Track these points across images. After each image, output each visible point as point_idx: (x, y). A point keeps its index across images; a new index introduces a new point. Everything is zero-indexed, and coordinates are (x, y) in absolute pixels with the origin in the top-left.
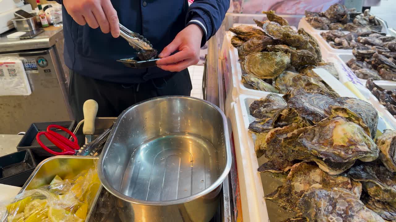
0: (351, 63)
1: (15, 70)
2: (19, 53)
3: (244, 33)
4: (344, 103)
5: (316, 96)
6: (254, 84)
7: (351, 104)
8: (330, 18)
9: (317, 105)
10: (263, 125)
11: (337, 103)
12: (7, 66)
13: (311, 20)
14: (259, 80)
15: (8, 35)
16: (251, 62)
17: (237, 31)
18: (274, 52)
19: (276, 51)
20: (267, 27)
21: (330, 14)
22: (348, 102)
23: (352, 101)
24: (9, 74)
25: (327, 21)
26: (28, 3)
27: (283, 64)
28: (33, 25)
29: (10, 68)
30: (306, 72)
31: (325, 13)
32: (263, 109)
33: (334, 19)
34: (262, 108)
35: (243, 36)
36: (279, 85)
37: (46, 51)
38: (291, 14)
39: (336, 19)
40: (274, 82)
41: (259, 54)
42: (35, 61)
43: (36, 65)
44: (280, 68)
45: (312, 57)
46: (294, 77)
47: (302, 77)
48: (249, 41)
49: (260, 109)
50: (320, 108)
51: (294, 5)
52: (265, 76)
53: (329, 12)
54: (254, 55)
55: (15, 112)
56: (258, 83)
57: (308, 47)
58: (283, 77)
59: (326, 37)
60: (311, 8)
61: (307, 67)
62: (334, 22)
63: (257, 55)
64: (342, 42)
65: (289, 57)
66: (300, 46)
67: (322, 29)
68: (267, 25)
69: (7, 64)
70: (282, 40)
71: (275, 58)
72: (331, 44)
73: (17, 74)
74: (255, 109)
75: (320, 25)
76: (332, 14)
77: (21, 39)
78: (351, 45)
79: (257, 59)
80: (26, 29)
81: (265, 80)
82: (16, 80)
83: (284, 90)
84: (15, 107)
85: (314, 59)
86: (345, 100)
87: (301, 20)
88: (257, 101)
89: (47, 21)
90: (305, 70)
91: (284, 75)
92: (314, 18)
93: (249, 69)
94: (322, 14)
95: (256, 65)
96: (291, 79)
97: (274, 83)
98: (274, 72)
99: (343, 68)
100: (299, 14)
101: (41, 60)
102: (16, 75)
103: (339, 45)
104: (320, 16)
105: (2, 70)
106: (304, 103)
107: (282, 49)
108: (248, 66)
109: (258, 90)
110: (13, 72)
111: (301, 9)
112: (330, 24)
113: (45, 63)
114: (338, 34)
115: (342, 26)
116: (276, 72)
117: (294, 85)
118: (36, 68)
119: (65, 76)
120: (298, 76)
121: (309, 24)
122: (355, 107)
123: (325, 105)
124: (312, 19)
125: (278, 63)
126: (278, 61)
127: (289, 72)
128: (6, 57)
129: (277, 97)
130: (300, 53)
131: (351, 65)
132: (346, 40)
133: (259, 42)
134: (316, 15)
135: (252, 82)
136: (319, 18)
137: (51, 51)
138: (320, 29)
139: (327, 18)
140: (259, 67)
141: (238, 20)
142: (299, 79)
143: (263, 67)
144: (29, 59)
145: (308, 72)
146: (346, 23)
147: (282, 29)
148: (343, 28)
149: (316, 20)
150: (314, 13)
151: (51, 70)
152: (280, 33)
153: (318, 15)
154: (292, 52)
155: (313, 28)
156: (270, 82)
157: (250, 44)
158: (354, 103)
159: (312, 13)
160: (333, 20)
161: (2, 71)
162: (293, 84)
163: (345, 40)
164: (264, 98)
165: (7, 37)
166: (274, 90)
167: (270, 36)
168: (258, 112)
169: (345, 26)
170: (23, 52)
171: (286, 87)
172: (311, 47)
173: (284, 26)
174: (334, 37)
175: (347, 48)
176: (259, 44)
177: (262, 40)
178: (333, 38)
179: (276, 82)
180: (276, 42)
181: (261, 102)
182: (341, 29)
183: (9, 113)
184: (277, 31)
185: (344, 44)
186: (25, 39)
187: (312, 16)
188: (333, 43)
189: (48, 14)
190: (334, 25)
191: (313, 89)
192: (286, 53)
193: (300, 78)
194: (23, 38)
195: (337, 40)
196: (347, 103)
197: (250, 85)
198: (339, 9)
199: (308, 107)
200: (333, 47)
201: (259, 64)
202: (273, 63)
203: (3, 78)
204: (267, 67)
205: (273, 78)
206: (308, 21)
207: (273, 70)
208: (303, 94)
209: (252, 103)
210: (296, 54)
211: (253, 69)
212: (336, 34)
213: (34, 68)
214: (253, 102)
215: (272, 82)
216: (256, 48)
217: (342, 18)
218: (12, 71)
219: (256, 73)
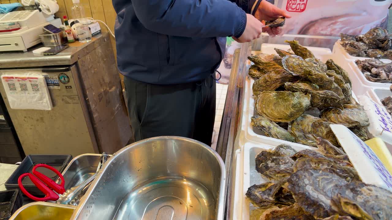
0: (387, 102)
1: (38, 85)
2: (42, 69)
3: (262, 63)
4: (359, 192)
5: (324, 175)
6: (265, 130)
7: (367, 196)
8: (368, 43)
9: (323, 191)
10: (263, 192)
11: (349, 190)
12: (30, 81)
13: (346, 44)
14: (271, 124)
15: (33, 50)
16: (265, 101)
17: (255, 61)
18: (291, 92)
19: (294, 90)
20: (286, 60)
21: (368, 39)
22: (363, 192)
23: (369, 192)
24: (32, 88)
25: (365, 47)
26: (58, 18)
27: (301, 107)
28: (59, 40)
29: (33, 83)
30: (330, 116)
31: (363, 37)
32: (271, 164)
33: (373, 45)
34: (270, 161)
35: (262, 67)
36: (295, 131)
37: (67, 68)
38: (326, 35)
39: (375, 44)
40: (290, 126)
41: (274, 94)
42: (57, 77)
43: (57, 81)
44: (298, 111)
45: (336, 100)
46: (314, 121)
47: (324, 122)
48: (266, 75)
49: (268, 163)
50: (326, 195)
51: (329, 25)
52: (279, 119)
53: (368, 37)
54: (268, 94)
55: (38, 125)
56: (269, 128)
57: (333, 87)
58: (301, 121)
59: (361, 66)
60: (348, 30)
61: (331, 109)
62: (373, 48)
63: (271, 94)
64: (380, 73)
65: (308, 98)
66: (323, 86)
67: (359, 56)
68: (287, 59)
69: (30, 79)
70: (303, 76)
71: (292, 100)
72: (367, 75)
73: (40, 89)
74: (262, 162)
75: (356, 51)
76: (371, 39)
77: (45, 55)
78: (389, 78)
79: (271, 98)
80: (53, 44)
81: (279, 123)
82: (38, 95)
83: (301, 137)
84: (37, 120)
85: (339, 102)
86: (360, 188)
87: (336, 44)
88: (266, 151)
89: (72, 37)
90: (329, 113)
91: (302, 118)
92: (349, 43)
93: (261, 108)
94: (360, 38)
95: (270, 106)
96: (311, 124)
97: (289, 128)
98: (290, 116)
99: (377, 110)
100: (335, 36)
101: (63, 76)
102: (38, 90)
103: (376, 77)
104: (357, 41)
105: (26, 84)
106: (306, 185)
107: (301, 89)
108: (261, 106)
109: (269, 136)
110: (35, 88)
111: (338, 30)
112: (368, 51)
113: (66, 79)
114: (376, 63)
115: (382, 53)
116: (292, 115)
117: (313, 132)
118: (57, 84)
119: (86, 93)
120: (318, 121)
121: (345, 48)
122: (372, 202)
123: (334, 191)
124: (348, 44)
125: (295, 105)
126: (295, 103)
127: (308, 116)
128: (30, 73)
129: (289, 150)
130: (322, 94)
131: (388, 104)
132: (385, 71)
133: (278, 78)
134: (353, 39)
135: (263, 127)
136: (356, 43)
137: (72, 68)
138: (355, 55)
139: (365, 43)
140: (273, 108)
141: (268, 40)
142: (319, 125)
143: (277, 108)
144: (51, 75)
145: (331, 116)
146: (387, 50)
147: (304, 63)
148: (383, 55)
149: (352, 45)
150: (351, 36)
151: (72, 87)
152: (302, 68)
153: (355, 39)
154: (312, 93)
155: (348, 54)
156: (285, 126)
157: (267, 78)
158: (371, 194)
159: (348, 37)
160: (371, 45)
161: (26, 86)
162: (312, 130)
163: (383, 71)
164: (273, 150)
165: (32, 52)
166: (289, 136)
167: (289, 71)
168: (264, 166)
169: (386, 53)
170: (46, 68)
171: (303, 133)
172: (337, 87)
173: (307, 60)
174: (371, 66)
175: (384, 81)
176: (277, 79)
177: (281, 75)
178: (370, 68)
179: (292, 126)
180: (295, 79)
181: (270, 154)
182: (381, 57)
183: (32, 125)
184: (298, 66)
185: (381, 76)
186: (48, 55)
187: (347, 40)
188: (369, 73)
189: (75, 29)
190: (373, 51)
191: (322, 163)
192: (306, 94)
193: (321, 124)
194: (46, 54)
195: (374, 70)
196: (362, 194)
197: (260, 130)
198: (380, 33)
199: (311, 192)
200: (369, 79)
201: (273, 104)
202: (289, 104)
203: (27, 92)
204: (283, 109)
205: (289, 122)
206: (343, 45)
207: (288, 113)
208: (307, 170)
209: (259, 154)
210: (317, 96)
211: (266, 109)
212: (374, 63)
213: (56, 83)
214: (261, 152)
215: (288, 126)
216: (273, 83)
217: (383, 43)
218: (35, 86)
219: (269, 114)
